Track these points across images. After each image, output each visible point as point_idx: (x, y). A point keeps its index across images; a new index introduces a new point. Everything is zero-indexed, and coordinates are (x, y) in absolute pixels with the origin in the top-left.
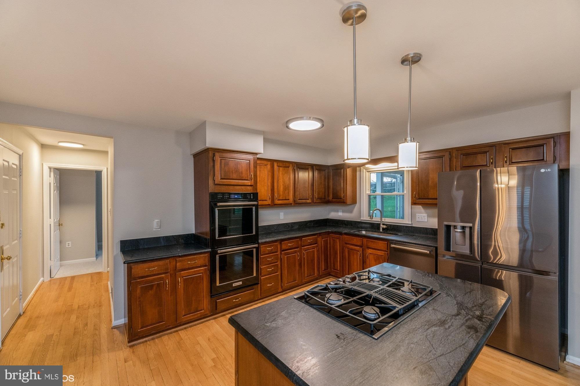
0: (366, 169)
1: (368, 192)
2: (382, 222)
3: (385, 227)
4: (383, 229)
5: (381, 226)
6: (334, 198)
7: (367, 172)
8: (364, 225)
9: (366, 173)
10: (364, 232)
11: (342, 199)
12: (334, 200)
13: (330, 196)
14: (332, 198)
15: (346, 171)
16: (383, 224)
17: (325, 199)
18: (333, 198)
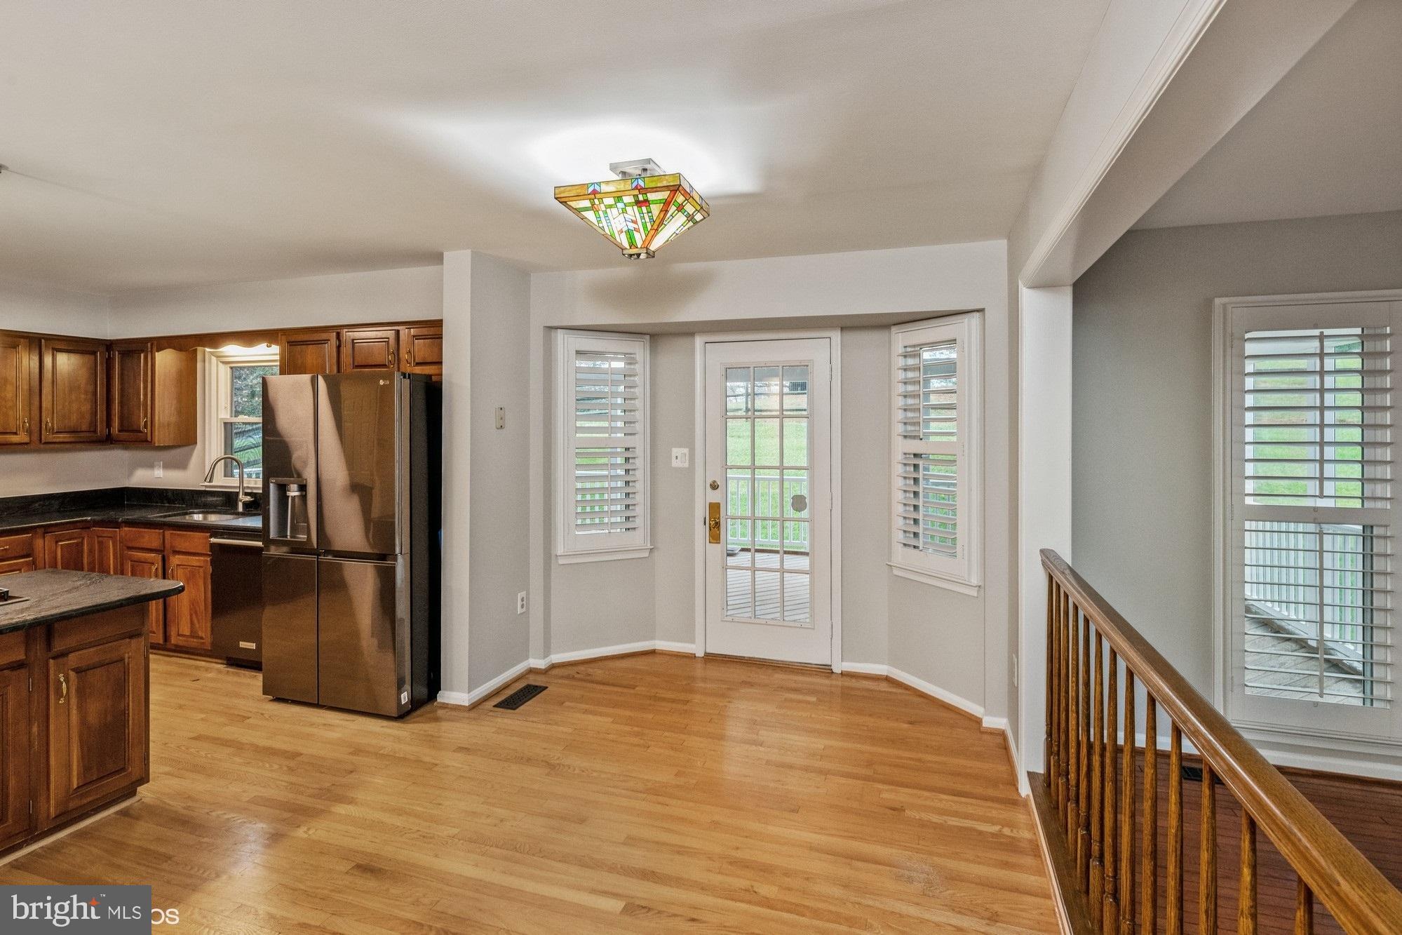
0: (217, 357)
1: (225, 415)
2: (244, 488)
3: (248, 499)
4: (246, 505)
5: (241, 496)
6: (126, 431)
7: (220, 365)
8: (210, 499)
9: (217, 366)
10: (198, 517)
11: (142, 432)
12: (124, 435)
13: (113, 425)
14: (119, 431)
15: (153, 359)
16: (246, 494)
17: (95, 431)
18: (120, 429)
